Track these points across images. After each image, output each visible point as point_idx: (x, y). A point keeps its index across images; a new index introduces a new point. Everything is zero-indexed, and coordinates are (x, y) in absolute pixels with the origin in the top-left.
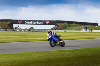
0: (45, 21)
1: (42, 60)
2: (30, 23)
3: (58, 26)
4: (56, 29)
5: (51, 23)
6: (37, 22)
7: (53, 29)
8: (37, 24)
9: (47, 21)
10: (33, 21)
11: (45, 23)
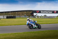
0: (53, 11)
8: (48, 13)
9: (55, 11)
10: (46, 11)
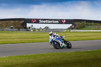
0: (61, 20)
1: (58, 63)
2: (44, 22)
3: (75, 25)
7: (69, 29)
8: (52, 23)
9: (63, 20)
10: (47, 20)
11: (60, 22)
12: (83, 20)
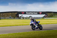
0: (39, 12)
2: (29, 13)
3: (47, 15)
4: (46, 17)
5: (43, 13)
6: (34, 13)
7: (44, 17)
8: (34, 14)
9: (40, 12)
10: (31, 12)
12: (52, 12)
